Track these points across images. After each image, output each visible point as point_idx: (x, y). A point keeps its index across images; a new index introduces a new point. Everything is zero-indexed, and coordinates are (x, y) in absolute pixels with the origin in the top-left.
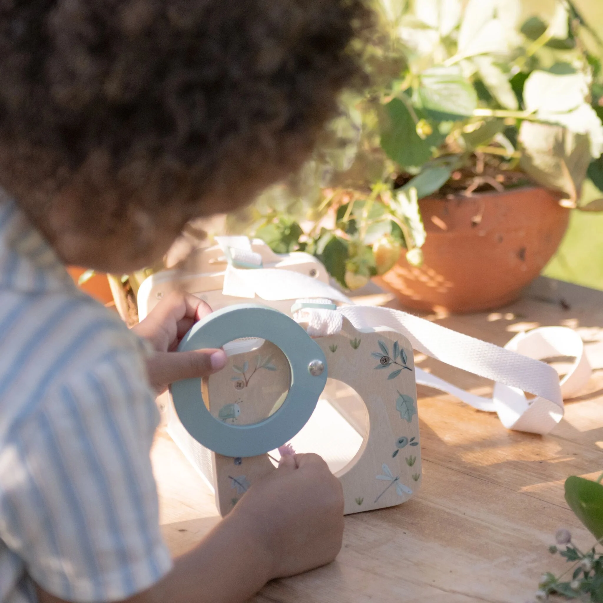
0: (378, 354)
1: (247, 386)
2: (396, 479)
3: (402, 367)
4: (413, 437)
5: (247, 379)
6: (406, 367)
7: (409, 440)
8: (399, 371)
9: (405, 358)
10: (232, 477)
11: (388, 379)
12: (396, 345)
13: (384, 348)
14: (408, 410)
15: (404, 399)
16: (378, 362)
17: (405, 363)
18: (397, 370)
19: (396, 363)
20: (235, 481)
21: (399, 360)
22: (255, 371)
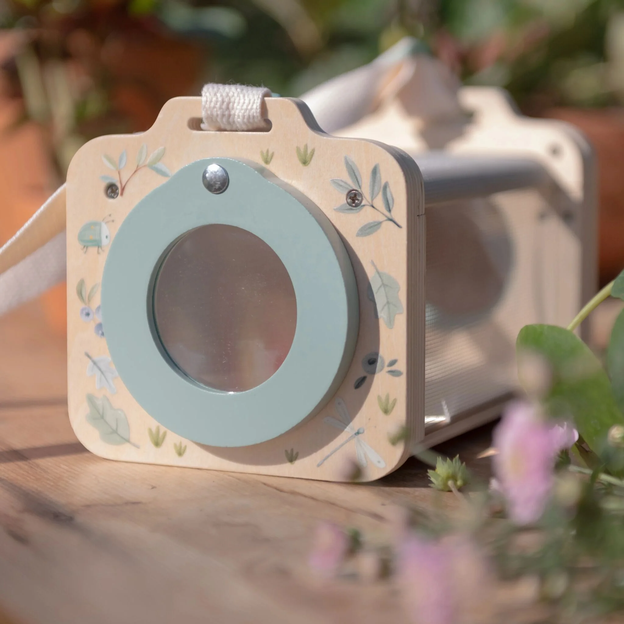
0: (342, 184)
1: (122, 194)
2: (358, 433)
3: (385, 218)
4: (393, 358)
5: (124, 184)
6: (390, 217)
7: (387, 362)
8: (378, 225)
9: (390, 202)
10: (90, 355)
11: (358, 235)
12: (375, 172)
13: (354, 173)
14: (388, 303)
15: (382, 280)
16: (343, 199)
17: (390, 211)
18: (375, 222)
19: (373, 207)
20: (95, 363)
21: (379, 202)
22: (135, 171)
